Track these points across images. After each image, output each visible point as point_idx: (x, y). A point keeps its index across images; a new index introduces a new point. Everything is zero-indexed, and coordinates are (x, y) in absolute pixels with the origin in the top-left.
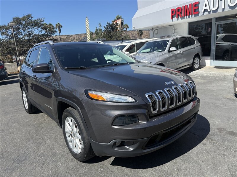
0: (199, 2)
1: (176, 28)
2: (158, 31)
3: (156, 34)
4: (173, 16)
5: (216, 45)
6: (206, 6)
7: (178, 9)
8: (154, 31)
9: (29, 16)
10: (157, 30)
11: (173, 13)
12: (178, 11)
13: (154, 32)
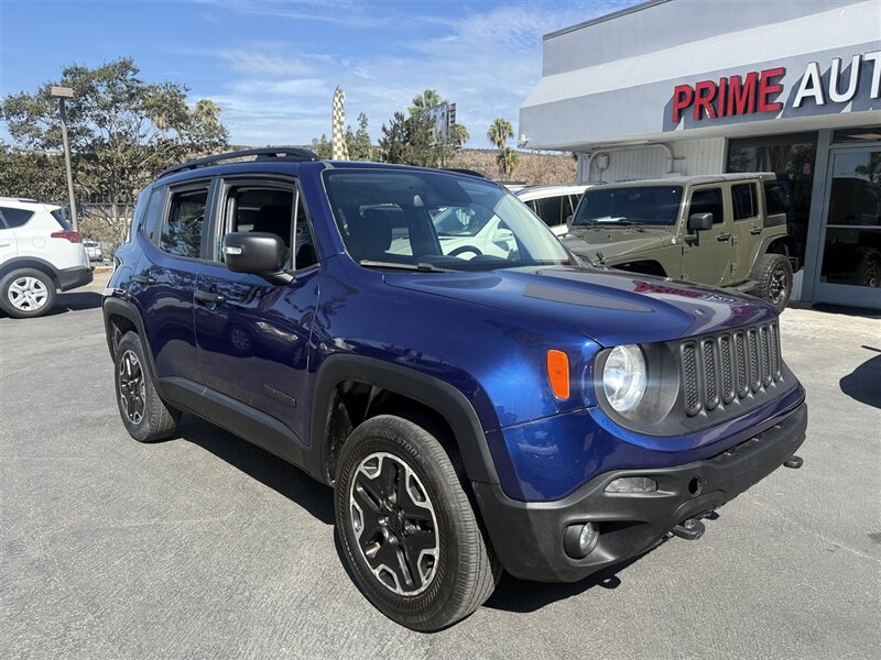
0: (784, 70)
1: (677, 154)
2: (609, 159)
3: (602, 170)
4: (680, 110)
5: (828, 228)
6: (810, 85)
7: (703, 89)
8: (595, 158)
9: (125, 66)
10: (604, 154)
11: (680, 100)
12: (702, 96)
13: (591, 163)
